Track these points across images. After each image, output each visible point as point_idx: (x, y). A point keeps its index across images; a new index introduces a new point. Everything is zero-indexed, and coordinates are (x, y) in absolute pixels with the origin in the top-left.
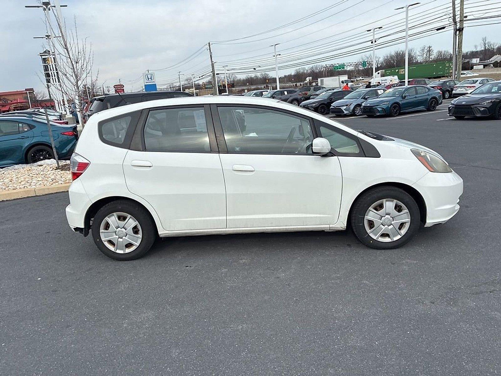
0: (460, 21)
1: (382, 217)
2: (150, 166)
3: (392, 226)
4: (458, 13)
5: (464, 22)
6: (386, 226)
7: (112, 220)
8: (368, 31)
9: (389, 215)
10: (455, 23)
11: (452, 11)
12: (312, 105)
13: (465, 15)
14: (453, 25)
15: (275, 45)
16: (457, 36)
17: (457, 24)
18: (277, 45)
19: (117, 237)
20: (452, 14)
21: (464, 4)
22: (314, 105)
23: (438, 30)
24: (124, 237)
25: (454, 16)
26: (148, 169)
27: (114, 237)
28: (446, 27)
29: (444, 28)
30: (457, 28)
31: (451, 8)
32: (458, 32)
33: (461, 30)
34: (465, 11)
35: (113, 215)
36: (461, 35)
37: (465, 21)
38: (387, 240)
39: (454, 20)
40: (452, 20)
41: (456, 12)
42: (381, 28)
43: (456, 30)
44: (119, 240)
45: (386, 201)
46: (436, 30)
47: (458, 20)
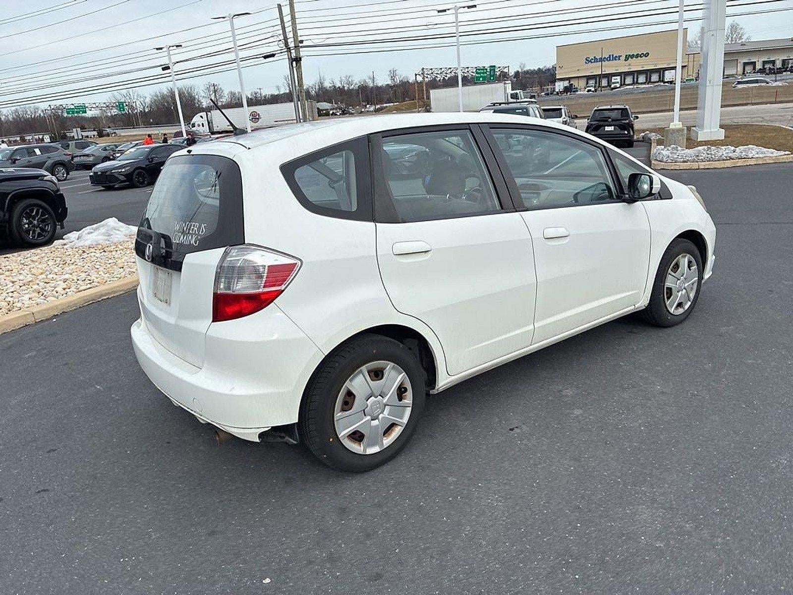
0: (295, 47)
4: (290, 35)
5: (301, 49)
7: (359, 383)
8: (157, 49)
10: (289, 49)
11: (281, 32)
12: (120, 171)
13: (300, 39)
14: (286, 53)
16: (295, 69)
17: (292, 51)
19: (369, 418)
20: (282, 36)
21: (297, 22)
22: (123, 170)
23: (265, 57)
24: (380, 416)
25: (286, 39)
27: (361, 423)
28: (276, 55)
29: (273, 55)
30: (293, 57)
31: (280, 27)
32: (294, 63)
33: (298, 60)
34: (300, 33)
35: (361, 372)
36: (299, 67)
37: (302, 47)
39: (286, 44)
40: (283, 45)
41: (287, 34)
42: (181, 46)
43: (292, 60)
44: (371, 424)
46: (263, 58)
47: (292, 45)
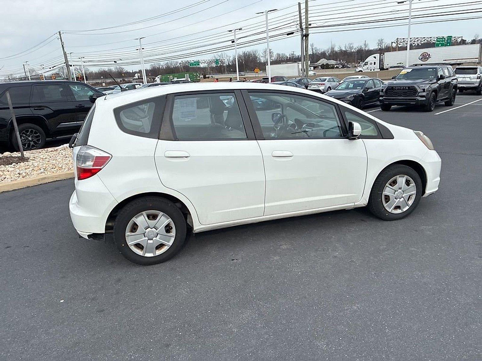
0: (306, 28)
1: (396, 191)
2: (186, 157)
3: (402, 199)
4: (304, 21)
5: (309, 29)
6: (399, 199)
7: (141, 220)
8: (229, 31)
9: (401, 189)
10: (302, 29)
11: (299, 19)
13: (309, 23)
14: (300, 32)
15: (140, 39)
16: (304, 41)
17: (304, 30)
18: (142, 38)
19: (147, 238)
20: (299, 21)
21: (309, 13)
23: (288, 34)
24: (154, 239)
25: (301, 23)
26: (186, 159)
27: (142, 240)
28: (294, 33)
29: (292, 33)
30: (304, 34)
31: (298, 16)
32: (304, 37)
33: (307, 36)
34: (309, 19)
35: (142, 214)
36: (307, 40)
37: (310, 28)
38: (399, 211)
39: (301, 26)
40: (299, 27)
41: (302, 20)
42: (241, 29)
43: (303, 36)
44: (148, 242)
45: (399, 177)
46: (286, 35)
47: (304, 27)
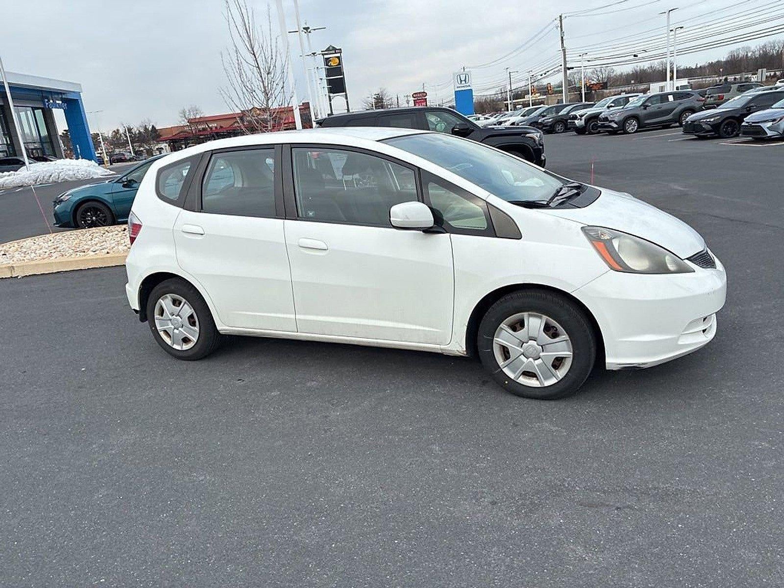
1: (523, 343)
2: (202, 234)
3: (540, 361)
6: (531, 359)
9: (536, 341)
12: (708, 120)
15: (670, 11)
18: (672, 10)
19: (173, 327)
22: (712, 120)
26: (200, 238)
27: (170, 326)
38: (533, 383)
45: (530, 316)
